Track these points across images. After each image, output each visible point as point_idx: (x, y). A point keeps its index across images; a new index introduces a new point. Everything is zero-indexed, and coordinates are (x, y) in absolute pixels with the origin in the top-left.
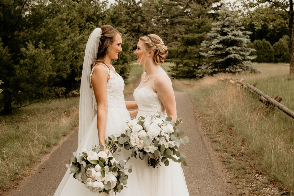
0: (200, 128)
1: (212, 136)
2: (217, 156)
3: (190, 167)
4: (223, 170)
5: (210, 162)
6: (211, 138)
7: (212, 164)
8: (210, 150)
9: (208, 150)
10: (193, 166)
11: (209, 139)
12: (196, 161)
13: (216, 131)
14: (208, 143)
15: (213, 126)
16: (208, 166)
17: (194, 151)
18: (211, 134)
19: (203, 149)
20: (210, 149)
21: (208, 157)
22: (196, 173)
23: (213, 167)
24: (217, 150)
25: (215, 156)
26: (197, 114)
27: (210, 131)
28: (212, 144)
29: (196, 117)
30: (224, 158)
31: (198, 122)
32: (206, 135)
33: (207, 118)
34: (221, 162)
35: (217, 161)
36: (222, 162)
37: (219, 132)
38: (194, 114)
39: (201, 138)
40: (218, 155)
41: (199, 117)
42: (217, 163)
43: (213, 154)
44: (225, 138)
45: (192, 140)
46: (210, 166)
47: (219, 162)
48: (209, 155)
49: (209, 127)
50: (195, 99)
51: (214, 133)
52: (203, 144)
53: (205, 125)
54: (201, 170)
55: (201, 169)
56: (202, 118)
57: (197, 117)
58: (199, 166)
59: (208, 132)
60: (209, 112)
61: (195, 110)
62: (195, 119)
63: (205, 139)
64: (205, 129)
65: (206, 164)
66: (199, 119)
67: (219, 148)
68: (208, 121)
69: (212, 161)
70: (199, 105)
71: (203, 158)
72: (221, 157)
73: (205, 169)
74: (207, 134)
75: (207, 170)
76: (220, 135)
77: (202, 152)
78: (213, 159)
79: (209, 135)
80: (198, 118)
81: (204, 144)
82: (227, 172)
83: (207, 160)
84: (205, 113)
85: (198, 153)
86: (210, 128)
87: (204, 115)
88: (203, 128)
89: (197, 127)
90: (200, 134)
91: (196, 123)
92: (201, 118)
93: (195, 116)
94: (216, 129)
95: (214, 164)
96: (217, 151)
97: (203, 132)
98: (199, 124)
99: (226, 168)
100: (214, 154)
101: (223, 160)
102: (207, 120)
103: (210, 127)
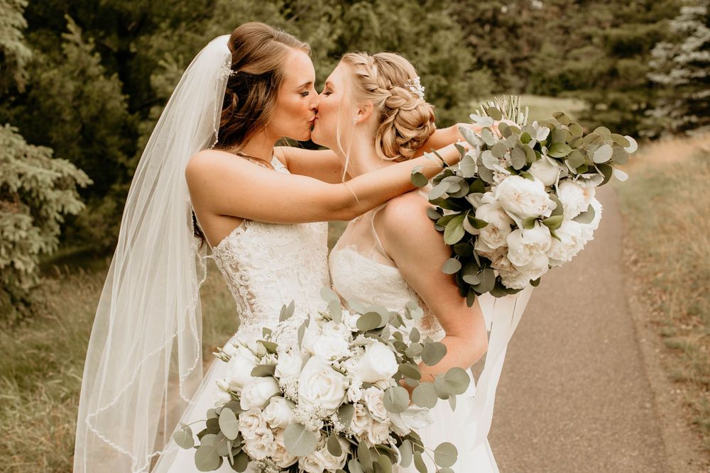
0: (634, 301)
1: (667, 330)
2: (677, 401)
3: (590, 440)
4: (694, 455)
5: (653, 422)
6: (664, 335)
7: (659, 432)
8: (658, 379)
9: (650, 378)
10: (598, 440)
11: (658, 338)
12: (610, 418)
13: (681, 310)
14: (653, 352)
15: (671, 294)
16: (645, 440)
17: (609, 381)
18: (666, 322)
19: (637, 374)
20: (657, 376)
21: (648, 405)
22: (605, 465)
23: (662, 443)
24: (677, 381)
25: (672, 401)
26: (631, 251)
27: (661, 309)
28: (665, 355)
29: (626, 261)
30: (697, 412)
31: (631, 280)
32: (649, 325)
33: (657, 267)
34: (688, 425)
35: (676, 419)
36: (693, 426)
37: (689, 314)
38: (622, 254)
39: (635, 333)
40: (679, 398)
41: (635, 262)
42: (676, 428)
43: (665, 395)
44: (703, 338)
45: (606, 341)
46: (654, 439)
47: (681, 426)
48: (654, 398)
49: (661, 297)
50: (630, 205)
51: (674, 318)
52: (638, 355)
53: (650, 289)
54: (624, 456)
55: (623, 450)
56: (642, 267)
57: (628, 264)
58: (617, 440)
59: (655, 313)
60: (663, 250)
61: (625, 240)
62: (625, 269)
63: (647, 339)
64: (649, 302)
65: (639, 433)
66: (634, 269)
67: (685, 373)
68: (660, 276)
69: (662, 418)
70: (638, 224)
71: (634, 408)
72: (690, 405)
73: (634, 450)
74: (652, 322)
75: (643, 455)
76: (690, 328)
77: (631, 384)
78: (663, 411)
79: (658, 324)
80: (631, 267)
81: (641, 357)
82: (706, 467)
83: (645, 415)
84: (652, 250)
85: (618, 390)
86: (663, 302)
87: (651, 255)
88: (643, 298)
89: (626, 298)
90: (632, 319)
91: (623, 282)
92: (639, 265)
93: (625, 259)
94: (681, 303)
95: (667, 432)
96: (678, 384)
97: (641, 313)
98: (633, 284)
99: (704, 451)
100: (668, 392)
101: (694, 418)
102: (656, 274)
103: (664, 298)
